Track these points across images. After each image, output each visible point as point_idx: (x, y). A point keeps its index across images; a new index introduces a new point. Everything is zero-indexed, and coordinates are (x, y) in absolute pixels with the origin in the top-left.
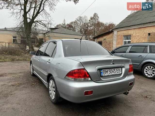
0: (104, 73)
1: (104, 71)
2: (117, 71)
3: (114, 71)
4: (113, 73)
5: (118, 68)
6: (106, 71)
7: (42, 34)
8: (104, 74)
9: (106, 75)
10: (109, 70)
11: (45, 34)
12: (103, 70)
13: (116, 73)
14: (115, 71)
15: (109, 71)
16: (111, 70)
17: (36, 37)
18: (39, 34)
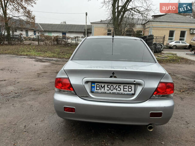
0: (98, 88)
1: (98, 86)
2: (124, 88)
3: (117, 87)
4: (115, 91)
5: (128, 85)
6: (101, 86)
7: (141, 25)
8: (97, 90)
9: (99, 91)
10: (108, 85)
11: (144, 24)
12: (96, 84)
13: (122, 91)
14: (119, 88)
15: (108, 87)
16: (112, 87)
17: (133, 29)
18: (136, 25)
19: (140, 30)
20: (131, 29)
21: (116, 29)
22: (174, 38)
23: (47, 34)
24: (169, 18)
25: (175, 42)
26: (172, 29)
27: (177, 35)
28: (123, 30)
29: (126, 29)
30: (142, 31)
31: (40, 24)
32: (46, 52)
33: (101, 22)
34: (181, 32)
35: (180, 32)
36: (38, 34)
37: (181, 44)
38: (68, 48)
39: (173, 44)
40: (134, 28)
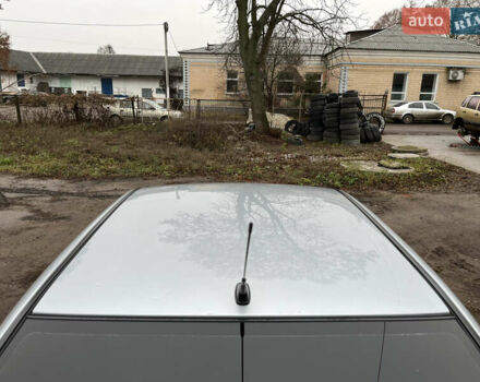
7: (316, 58)
11: (326, 56)
17: (296, 70)
18: (304, 58)
19: (315, 71)
20: (292, 68)
21: (251, 74)
22: (405, 93)
23: (55, 84)
24: (392, 39)
25: (410, 106)
26: (400, 70)
27: (413, 84)
28: (270, 74)
29: (277, 70)
30: (320, 76)
31: (37, 55)
32: (33, 153)
33: (208, 49)
34: (424, 76)
35: (421, 78)
36: (32, 82)
37: (424, 110)
38: (108, 133)
39: (404, 110)
40: (298, 68)
